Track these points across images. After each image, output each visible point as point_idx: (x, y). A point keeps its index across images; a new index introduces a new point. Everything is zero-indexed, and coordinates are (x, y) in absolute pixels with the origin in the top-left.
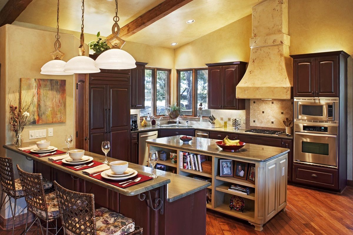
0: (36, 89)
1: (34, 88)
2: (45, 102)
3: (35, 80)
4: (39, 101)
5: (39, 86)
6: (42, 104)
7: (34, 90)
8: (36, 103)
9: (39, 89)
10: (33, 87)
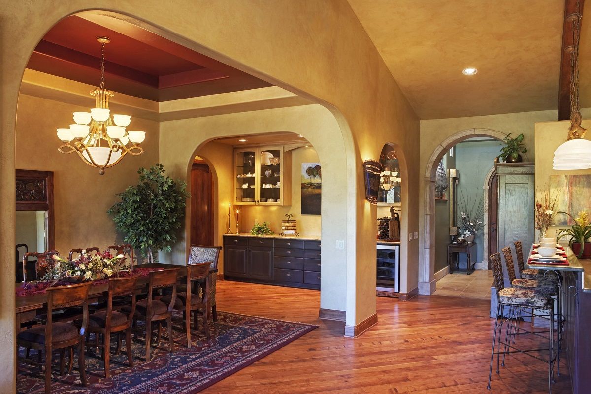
0: (567, 186)
1: (565, 185)
2: (578, 201)
3: (566, 176)
4: (571, 200)
5: (571, 184)
6: (575, 203)
7: (565, 188)
8: (568, 202)
9: (571, 186)
10: (563, 184)
